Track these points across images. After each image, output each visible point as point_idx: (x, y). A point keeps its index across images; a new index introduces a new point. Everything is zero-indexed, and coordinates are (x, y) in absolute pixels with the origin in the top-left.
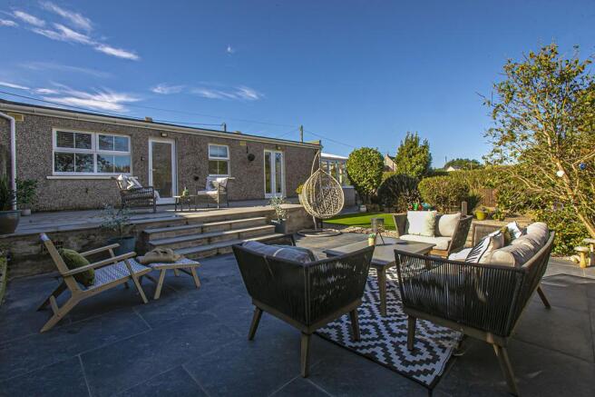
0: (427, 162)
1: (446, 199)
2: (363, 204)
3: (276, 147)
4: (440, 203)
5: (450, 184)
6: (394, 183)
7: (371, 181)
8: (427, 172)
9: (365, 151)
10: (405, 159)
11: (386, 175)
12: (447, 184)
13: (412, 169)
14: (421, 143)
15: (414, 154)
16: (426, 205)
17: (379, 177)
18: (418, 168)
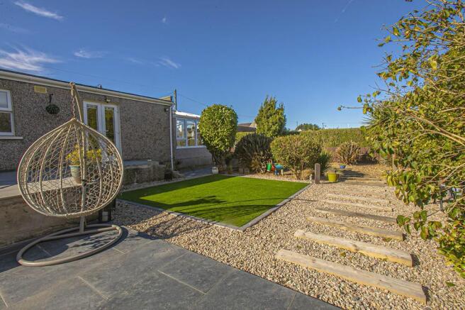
0: (282, 122)
1: (298, 160)
2: (216, 165)
3: (105, 99)
4: (292, 164)
5: (302, 143)
6: (249, 142)
7: (222, 140)
8: (282, 132)
9: (217, 108)
10: (264, 120)
11: (240, 135)
12: (299, 143)
13: (269, 130)
14: (278, 106)
15: (271, 115)
16: (279, 165)
17: (232, 136)
18: (273, 128)
